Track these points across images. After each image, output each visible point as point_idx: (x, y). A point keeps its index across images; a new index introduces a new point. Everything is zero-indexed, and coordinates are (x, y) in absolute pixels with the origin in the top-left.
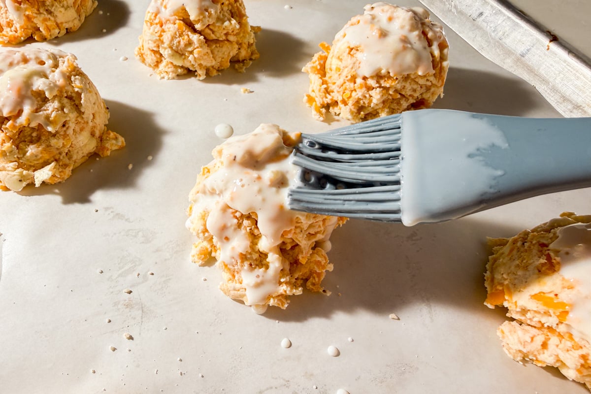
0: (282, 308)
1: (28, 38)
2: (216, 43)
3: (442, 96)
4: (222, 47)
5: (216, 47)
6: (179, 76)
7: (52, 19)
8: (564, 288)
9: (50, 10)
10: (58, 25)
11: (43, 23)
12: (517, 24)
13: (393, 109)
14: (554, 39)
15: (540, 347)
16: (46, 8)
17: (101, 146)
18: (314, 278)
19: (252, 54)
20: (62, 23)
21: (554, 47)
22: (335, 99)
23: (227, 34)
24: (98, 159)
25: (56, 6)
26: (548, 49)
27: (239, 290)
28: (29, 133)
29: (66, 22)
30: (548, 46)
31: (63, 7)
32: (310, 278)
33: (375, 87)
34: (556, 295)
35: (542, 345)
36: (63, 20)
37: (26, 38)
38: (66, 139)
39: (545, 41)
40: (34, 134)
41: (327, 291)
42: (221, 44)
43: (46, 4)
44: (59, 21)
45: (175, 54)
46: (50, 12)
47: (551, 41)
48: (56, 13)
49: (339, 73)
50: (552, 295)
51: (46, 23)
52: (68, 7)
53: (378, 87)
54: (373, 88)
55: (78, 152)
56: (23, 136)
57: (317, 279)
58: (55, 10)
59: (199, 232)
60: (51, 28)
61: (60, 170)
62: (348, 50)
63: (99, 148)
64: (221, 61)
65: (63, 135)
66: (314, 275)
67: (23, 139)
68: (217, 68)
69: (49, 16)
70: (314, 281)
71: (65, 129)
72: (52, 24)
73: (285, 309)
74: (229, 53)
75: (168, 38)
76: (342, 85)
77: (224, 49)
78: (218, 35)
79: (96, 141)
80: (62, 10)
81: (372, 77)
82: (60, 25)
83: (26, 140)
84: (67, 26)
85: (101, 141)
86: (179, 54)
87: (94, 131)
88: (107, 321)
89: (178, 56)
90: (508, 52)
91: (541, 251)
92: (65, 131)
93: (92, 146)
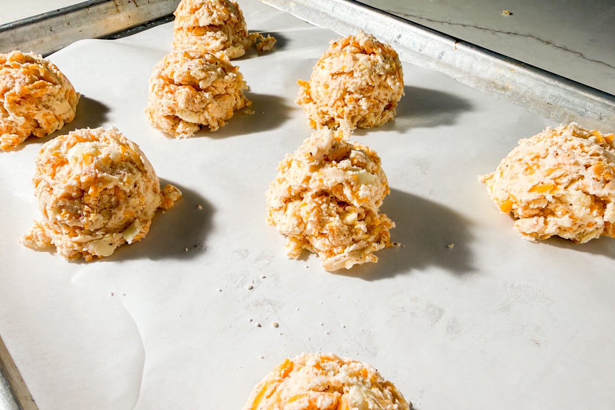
0: (375, 262)
1: (28, 137)
2: (219, 98)
3: (404, 95)
4: (225, 100)
5: (220, 101)
6: (197, 134)
7: (51, 112)
8: (545, 177)
9: (47, 105)
10: (56, 117)
11: (43, 118)
12: (428, 38)
13: (375, 113)
14: (458, 41)
15: (543, 225)
16: (43, 104)
17: (165, 199)
18: (384, 238)
19: (245, 103)
20: (60, 115)
21: (459, 46)
22: (331, 116)
23: (226, 89)
24: (164, 212)
25: (53, 100)
26: (456, 49)
27: (340, 260)
28: (107, 200)
29: (64, 114)
30: (455, 47)
31: (58, 100)
32: (381, 239)
33: (359, 98)
34: (542, 183)
35: (544, 223)
36: (61, 113)
37: (27, 137)
38: (140, 197)
39: (452, 43)
40: (113, 199)
41: (398, 243)
42: (224, 98)
43: (43, 100)
44: (57, 114)
45: (191, 112)
46: (48, 107)
47: (456, 43)
48: (54, 107)
49: (329, 95)
50: (540, 185)
51: (47, 117)
52: (62, 99)
53: (362, 97)
54: (359, 99)
55: (150, 208)
56: (102, 205)
57: (386, 238)
58: (52, 104)
59: (295, 226)
60: (51, 122)
61: (143, 226)
62: (331, 77)
63: (163, 201)
64: (227, 112)
65: (138, 194)
66: (383, 235)
67: (103, 207)
68: (224, 119)
69: (48, 111)
70: (385, 240)
71: (137, 188)
72: (52, 117)
73: (377, 262)
74: (231, 104)
75: (183, 100)
76: (334, 105)
77: (227, 101)
78: (220, 91)
79: (159, 196)
80: (59, 102)
81: (356, 91)
82: (59, 117)
83: (106, 207)
84: (64, 117)
85: (164, 195)
86: (194, 112)
87: (155, 188)
88: (249, 320)
89: (194, 114)
90: (430, 58)
91: (521, 164)
92: (137, 191)
93: (157, 201)
